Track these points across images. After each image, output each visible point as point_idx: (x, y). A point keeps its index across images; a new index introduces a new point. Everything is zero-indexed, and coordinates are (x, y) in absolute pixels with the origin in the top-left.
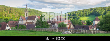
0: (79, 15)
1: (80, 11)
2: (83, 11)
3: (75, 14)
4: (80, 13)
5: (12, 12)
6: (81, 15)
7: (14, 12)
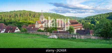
0: (96, 19)
1: (98, 15)
2: (100, 15)
3: (93, 18)
4: (97, 17)
5: (36, 16)
6: (98, 19)
7: (38, 16)
